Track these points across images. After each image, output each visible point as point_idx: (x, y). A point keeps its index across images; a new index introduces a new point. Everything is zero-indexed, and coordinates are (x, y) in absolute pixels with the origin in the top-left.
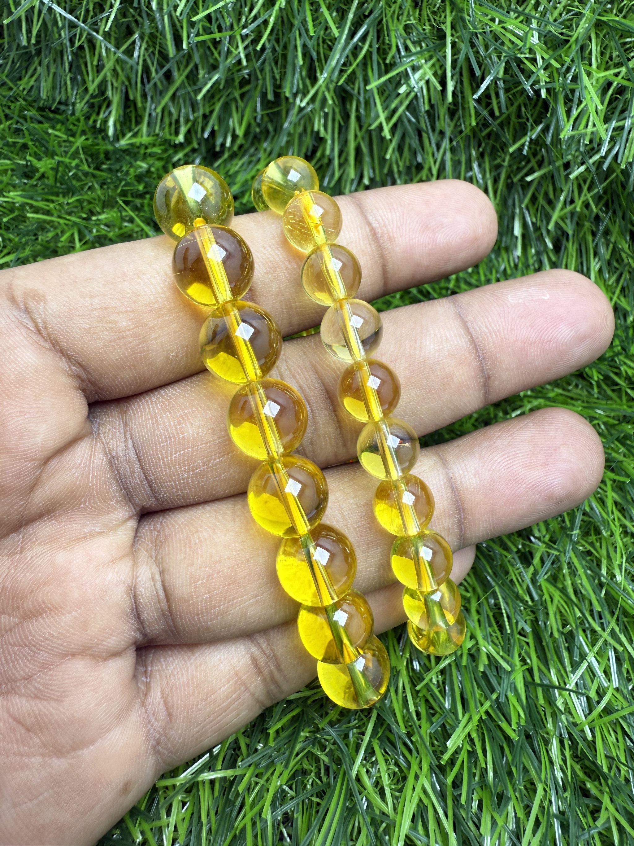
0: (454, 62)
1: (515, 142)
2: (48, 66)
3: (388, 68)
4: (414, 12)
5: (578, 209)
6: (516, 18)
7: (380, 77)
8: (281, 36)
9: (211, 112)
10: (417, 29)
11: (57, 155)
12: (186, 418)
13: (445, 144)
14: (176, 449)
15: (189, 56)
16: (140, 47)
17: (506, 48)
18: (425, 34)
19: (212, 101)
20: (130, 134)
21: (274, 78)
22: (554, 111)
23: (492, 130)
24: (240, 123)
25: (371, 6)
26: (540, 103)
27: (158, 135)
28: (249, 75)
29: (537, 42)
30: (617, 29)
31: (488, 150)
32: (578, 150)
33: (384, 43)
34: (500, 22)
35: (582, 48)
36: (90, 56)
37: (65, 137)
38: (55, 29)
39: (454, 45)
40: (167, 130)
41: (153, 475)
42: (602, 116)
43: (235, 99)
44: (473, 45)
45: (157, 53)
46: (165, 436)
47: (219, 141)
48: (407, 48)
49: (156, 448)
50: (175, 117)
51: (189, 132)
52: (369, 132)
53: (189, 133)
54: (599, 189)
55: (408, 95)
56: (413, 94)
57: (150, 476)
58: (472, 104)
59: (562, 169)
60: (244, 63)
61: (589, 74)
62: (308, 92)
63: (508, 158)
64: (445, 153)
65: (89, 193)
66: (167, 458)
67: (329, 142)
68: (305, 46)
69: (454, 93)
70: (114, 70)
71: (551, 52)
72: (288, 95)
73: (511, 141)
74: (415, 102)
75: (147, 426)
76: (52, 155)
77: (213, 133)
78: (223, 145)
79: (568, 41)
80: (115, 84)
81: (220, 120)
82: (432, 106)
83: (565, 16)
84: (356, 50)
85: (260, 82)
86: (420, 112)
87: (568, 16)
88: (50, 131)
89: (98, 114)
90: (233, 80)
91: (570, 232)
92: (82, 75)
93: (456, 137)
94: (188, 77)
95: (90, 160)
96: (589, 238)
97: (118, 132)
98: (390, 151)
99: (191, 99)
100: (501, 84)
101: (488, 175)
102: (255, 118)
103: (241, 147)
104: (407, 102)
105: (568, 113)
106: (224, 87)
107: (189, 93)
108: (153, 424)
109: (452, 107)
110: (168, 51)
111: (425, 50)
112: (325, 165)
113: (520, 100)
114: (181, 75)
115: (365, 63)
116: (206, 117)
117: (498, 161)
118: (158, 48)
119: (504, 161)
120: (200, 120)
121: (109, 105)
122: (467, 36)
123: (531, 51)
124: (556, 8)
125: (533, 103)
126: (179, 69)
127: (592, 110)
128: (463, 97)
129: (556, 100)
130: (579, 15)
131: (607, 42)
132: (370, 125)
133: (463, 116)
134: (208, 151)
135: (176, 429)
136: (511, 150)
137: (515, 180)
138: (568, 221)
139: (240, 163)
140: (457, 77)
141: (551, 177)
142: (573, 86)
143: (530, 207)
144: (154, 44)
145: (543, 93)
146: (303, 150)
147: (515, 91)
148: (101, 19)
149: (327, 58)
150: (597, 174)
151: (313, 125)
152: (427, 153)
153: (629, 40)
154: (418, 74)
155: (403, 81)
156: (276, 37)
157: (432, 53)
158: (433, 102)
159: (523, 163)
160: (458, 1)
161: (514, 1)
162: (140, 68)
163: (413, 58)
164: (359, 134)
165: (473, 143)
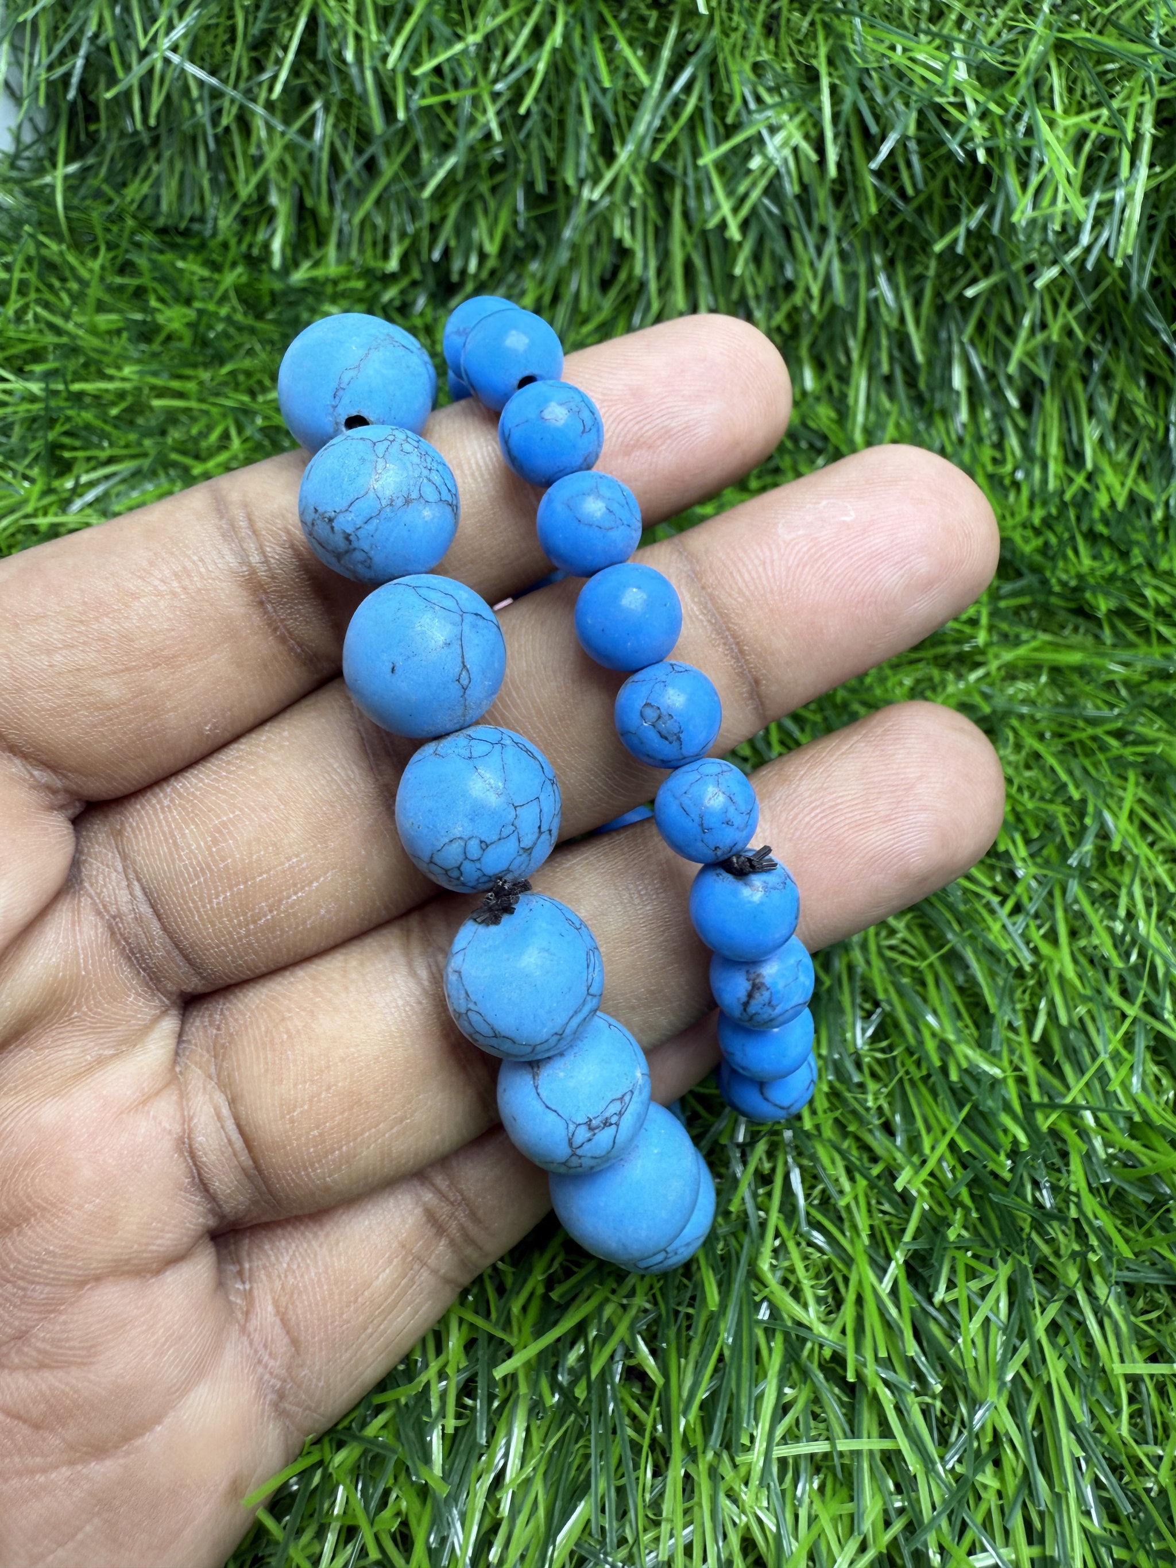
0: (836, 117)
1: (942, 234)
2: (171, 162)
3: (731, 130)
4: (767, 42)
5: (1055, 338)
6: (929, 43)
7: (718, 144)
8: (555, 91)
9: (443, 219)
10: (773, 69)
11: (196, 300)
13: (831, 247)
15: (406, 131)
16: (325, 122)
17: (916, 90)
18: (787, 75)
19: (444, 201)
20: (308, 264)
21: (546, 158)
22: (1002, 183)
23: (904, 222)
24: (492, 235)
25: (697, 38)
26: (977, 171)
27: (354, 262)
28: (504, 155)
29: (967, 77)
30: (1089, 51)
31: (901, 253)
32: (1044, 242)
33: (721, 92)
34: (905, 50)
35: (1037, 84)
36: (242, 144)
37: (204, 273)
38: (185, 104)
39: (833, 89)
40: (369, 252)
42: (1078, 185)
43: (481, 197)
44: (863, 88)
45: (352, 131)
47: (457, 265)
48: (759, 99)
49: (182, 891)
50: (382, 230)
51: (406, 254)
52: (705, 235)
53: (405, 256)
54: (1086, 303)
55: (764, 171)
56: (772, 171)
58: (870, 180)
59: (1022, 275)
60: (498, 137)
61: (1051, 123)
62: (602, 176)
63: (933, 264)
64: (830, 262)
66: (204, 907)
67: (639, 255)
68: (595, 105)
69: (839, 166)
70: (281, 163)
71: (988, 91)
72: (570, 182)
73: (936, 235)
74: (776, 182)
76: (188, 299)
77: (447, 252)
78: (463, 271)
79: (1013, 73)
80: (283, 184)
81: (459, 231)
82: (804, 186)
83: (1006, 36)
84: (677, 106)
85: (522, 167)
86: (786, 197)
87: (1012, 36)
88: (180, 264)
89: (255, 233)
90: (478, 165)
91: (1045, 377)
92: (227, 173)
93: (846, 234)
94: (404, 165)
96: (1078, 386)
97: (289, 262)
98: (740, 262)
99: (408, 198)
100: (912, 145)
101: (903, 292)
102: (515, 224)
103: (493, 272)
104: (763, 183)
106: (464, 176)
107: (406, 189)
109: (837, 187)
110: (372, 124)
111: (788, 101)
112: (633, 294)
113: (946, 170)
114: (392, 163)
115: (692, 126)
116: (434, 228)
117: (918, 269)
118: (354, 122)
119: (927, 268)
120: (426, 235)
121: (272, 218)
122: (853, 75)
123: (957, 92)
124: (990, 24)
125: (967, 173)
126: (388, 154)
127: (1061, 177)
128: (854, 172)
129: (1002, 165)
130: (1027, 33)
131: (1075, 72)
132: (705, 223)
133: (857, 200)
134: (439, 285)
135: (211, 852)
136: (938, 248)
137: (949, 297)
138: (1040, 359)
140: (842, 139)
141: (1006, 290)
142: (1027, 143)
143: (977, 341)
144: (348, 117)
145: (981, 156)
146: (597, 271)
147: (936, 155)
148: (260, 84)
149: (630, 122)
150: (1082, 280)
151: (611, 229)
152: (801, 263)
153: (1110, 66)
154: (780, 137)
155: (755, 149)
156: (547, 93)
157: (799, 104)
158: (806, 179)
159: (960, 271)
160: (836, 22)
161: (924, 17)
162: (325, 156)
163: (769, 113)
164: (689, 240)
165: (875, 243)
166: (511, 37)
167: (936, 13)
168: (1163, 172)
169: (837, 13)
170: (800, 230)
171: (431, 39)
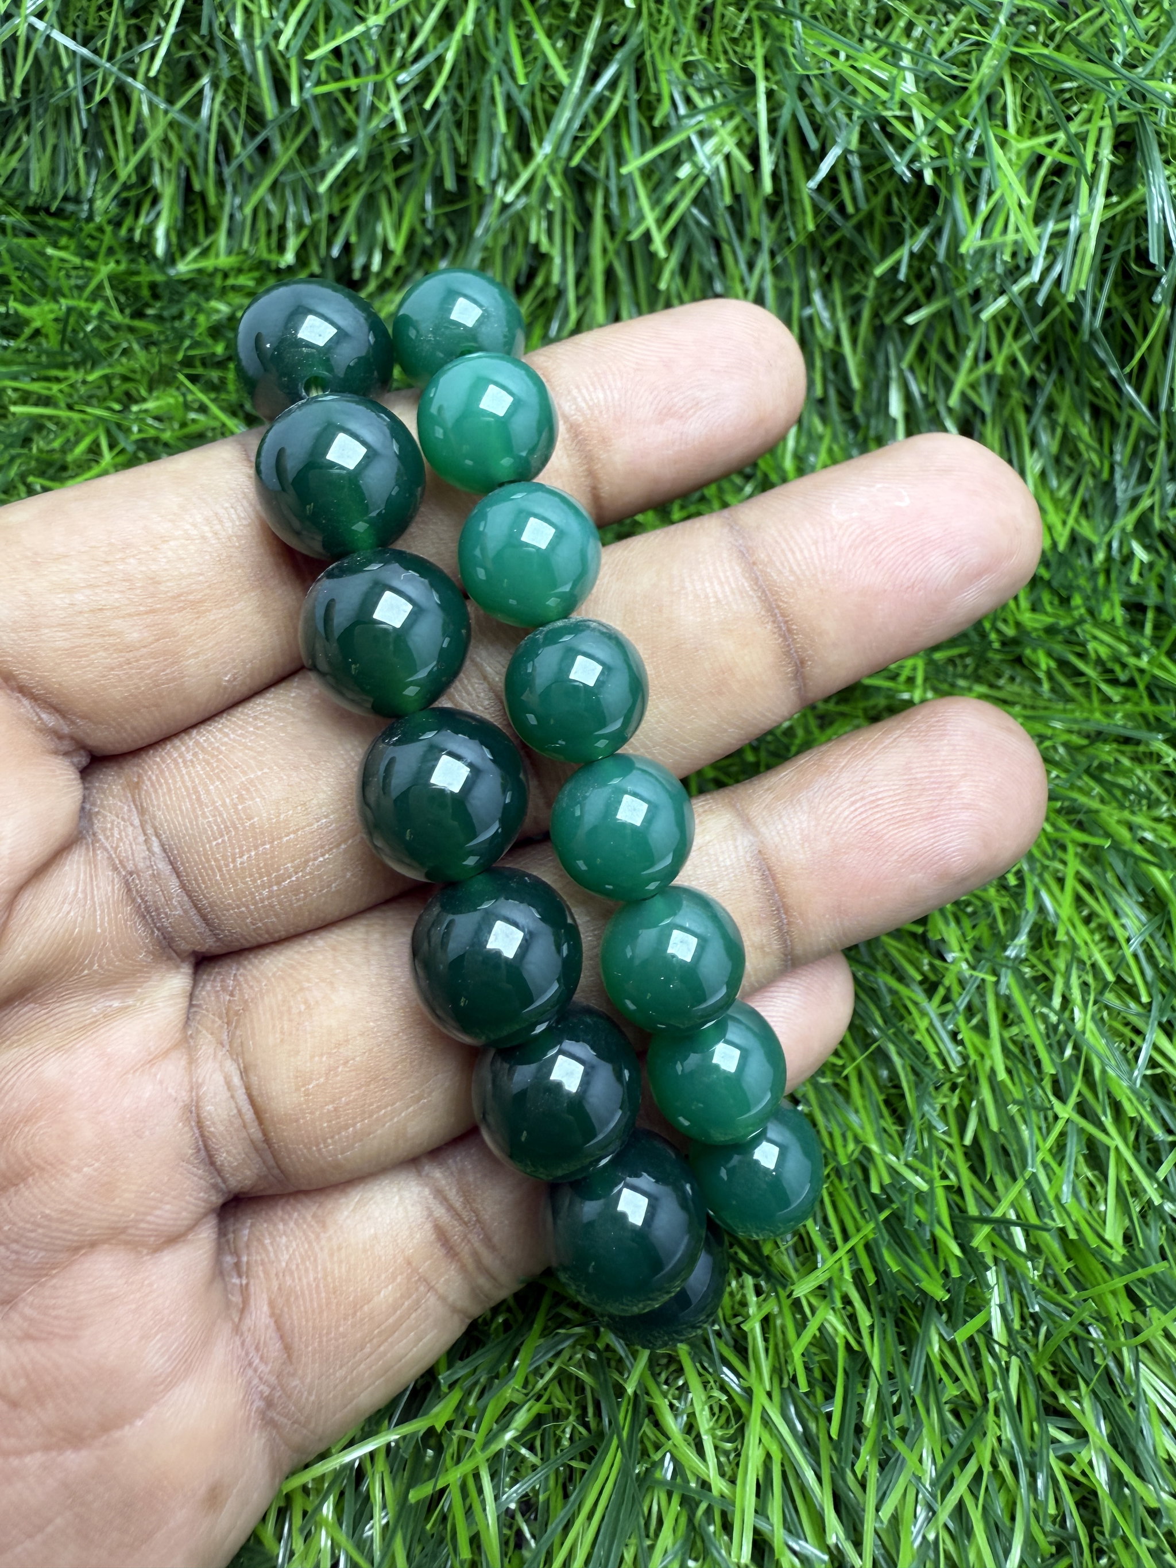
0: (773, 124)
1: (884, 255)
2: (42, 134)
3: (658, 134)
4: (699, 40)
5: (999, 369)
6: (876, 50)
7: (643, 151)
8: (465, 80)
9: (344, 211)
10: (706, 68)
11: (64, 296)
13: (763, 261)
15: (302, 116)
16: (213, 99)
17: (859, 101)
18: (720, 76)
19: (346, 191)
20: (194, 252)
21: (455, 150)
22: (948, 205)
23: (844, 237)
25: (622, 30)
26: (923, 192)
27: (246, 253)
28: (411, 145)
29: (914, 90)
30: (1045, 68)
31: (839, 270)
32: (992, 270)
33: (648, 89)
34: (848, 57)
35: (990, 100)
36: (121, 116)
37: (77, 261)
38: (56, 73)
39: (770, 94)
40: (263, 242)
42: (1030, 213)
43: (386, 188)
44: (802, 95)
45: (243, 111)
47: (359, 262)
48: (688, 100)
51: (303, 247)
52: (630, 245)
54: (1033, 334)
55: (693, 179)
56: (702, 180)
58: (808, 196)
59: (967, 303)
60: (402, 127)
61: (1003, 143)
62: (517, 176)
63: (872, 284)
64: (762, 277)
65: (124, 360)
67: (557, 261)
68: (509, 98)
69: (775, 175)
70: (166, 141)
71: (937, 107)
72: (482, 181)
73: (876, 255)
74: (707, 191)
76: (56, 294)
77: (347, 248)
79: (965, 89)
80: (167, 165)
81: (360, 225)
82: (737, 197)
83: (957, 47)
84: (601, 103)
85: (431, 160)
86: (717, 207)
87: (964, 47)
88: (50, 251)
90: (381, 155)
91: (987, 408)
92: (105, 148)
93: (781, 248)
94: (299, 151)
95: (122, 299)
96: (1021, 417)
97: (174, 249)
98: (666, 275)
99: (305, 188)
101: (840, 314)
102: (423, 222)
104: (691, 194)
105: (973, 206)
106: (367, 167)
107: (302, 179)
110: (263, 106)
111: (721, 105)
113: (889, 186)
114: (287, 149)
115: (616, 125)
116: (334, 220)
117: (856, 289)
118: (244, 101)
119: (866, 287)
120: (324, 225)
121: (155, 201)
122: (791, 81)
123: (903, 105)
124: (941, 33)
125: (912, 189)
126: (283, 138)
127: (1011, 203)
128: (790, 182)
129: (950, 187)
130: (981, 46)
131: (1030, 89)
132: (628, 233)
133: (793, 213)
136: (879, 271)
137: (888, 320)
138: (983, 390)
140: (778, 148)
141: (948, 316)
142: (977, 164)
143: (916, 366)
144: (238, 94)
145: (929, 177)
146: (512, 274)
147: (880, 170)
148: (141, 54)
149: (549, 118)
150: (1029, 310)
151: (527, 232)
152: (732, 279)
153: (1067, 85)
154: (711, 144)
155: (684, 156)
156: (458, 82)
157: (733, 108)
158: (738, 190)
159: (900, 292)
160: (774, 22)
161: (870, 21)
162: (213, 138)
163: (700, 117)
164: (611, 247)
165: (811, 258)
166: (418, 19)
167: (882, 16)
168: (1119, 203)
169: (776, 11)
170: (730, 244)
171: (328, 18)
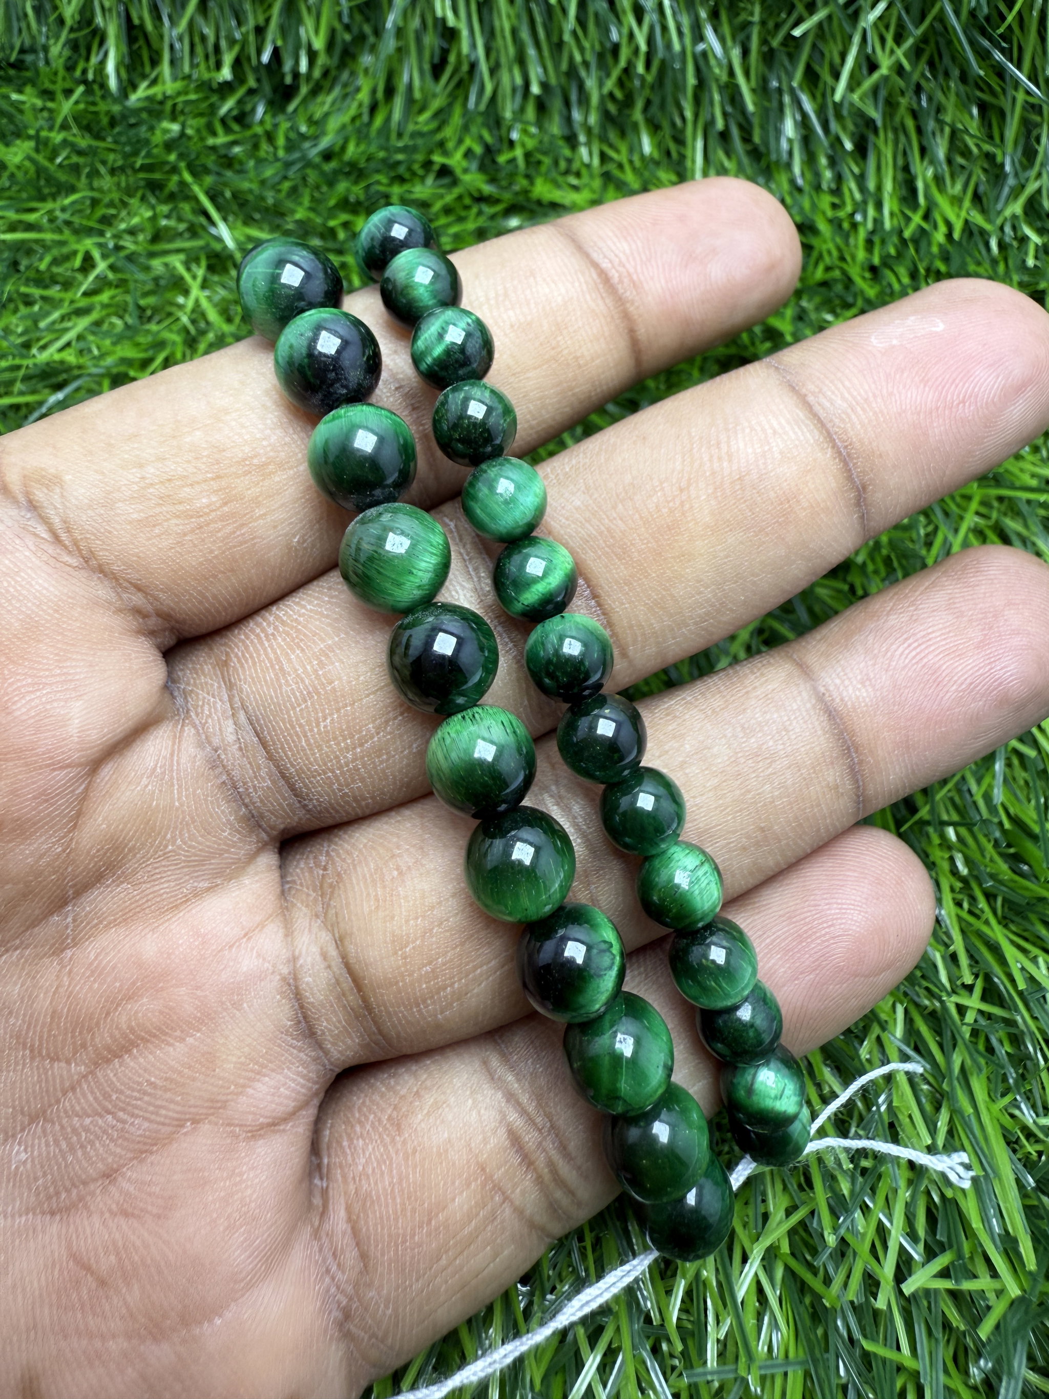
12: (331, 655)
14: (323, 711)
24: (317, 31)
41: (292, 765)
46: (301, 692)
49: (289, 716)
50: (211, 39)
53: (237, 64)
57: (288, 769)
66: (311, 730)
75: (266, 681)
78: (296, 75)
89: (88, 59)
103: (326, 73)
108: (276, 675)
112: (466, 77)
134: (275, 90)
135: (317, 676)
139: (330, 99)
